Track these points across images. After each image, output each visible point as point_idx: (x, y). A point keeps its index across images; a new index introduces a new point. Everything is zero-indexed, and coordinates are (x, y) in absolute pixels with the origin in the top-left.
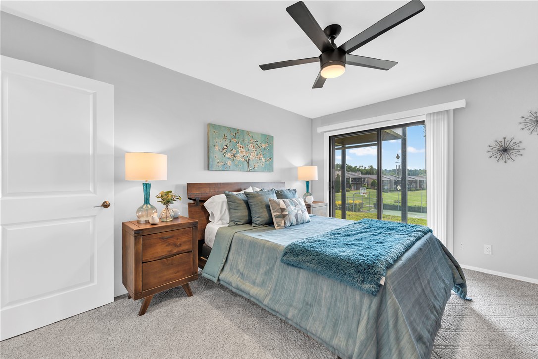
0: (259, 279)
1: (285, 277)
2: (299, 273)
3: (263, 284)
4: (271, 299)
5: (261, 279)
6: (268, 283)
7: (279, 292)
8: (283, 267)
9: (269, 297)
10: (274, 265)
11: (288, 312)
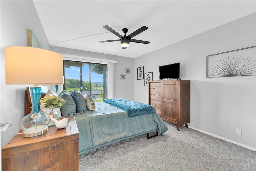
0: (121, 130)
1: (131, 122)
2: (136, 118)
3: (124, 131)
4: (131, 133)
5: (122, 129)
6: (125, 129)
7: (132, 129)
8: (129, 119)
9: (130, 133)
10: (125, 121)
11: (140, 131)
